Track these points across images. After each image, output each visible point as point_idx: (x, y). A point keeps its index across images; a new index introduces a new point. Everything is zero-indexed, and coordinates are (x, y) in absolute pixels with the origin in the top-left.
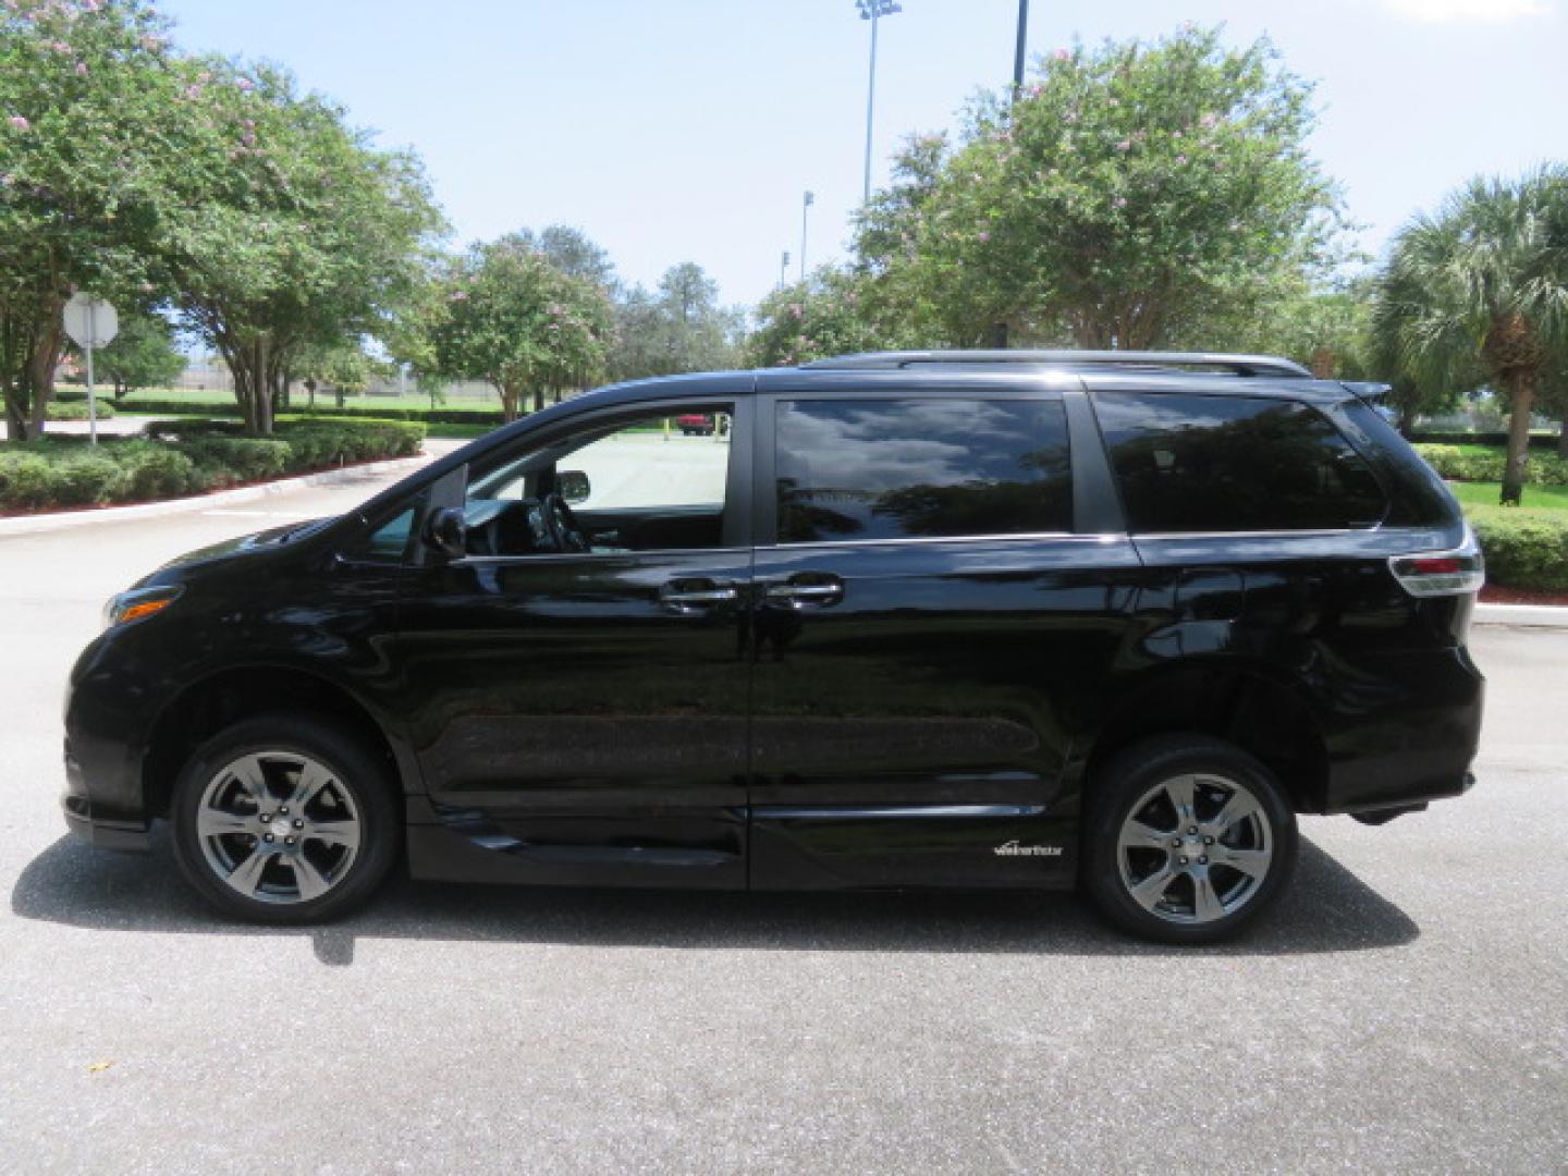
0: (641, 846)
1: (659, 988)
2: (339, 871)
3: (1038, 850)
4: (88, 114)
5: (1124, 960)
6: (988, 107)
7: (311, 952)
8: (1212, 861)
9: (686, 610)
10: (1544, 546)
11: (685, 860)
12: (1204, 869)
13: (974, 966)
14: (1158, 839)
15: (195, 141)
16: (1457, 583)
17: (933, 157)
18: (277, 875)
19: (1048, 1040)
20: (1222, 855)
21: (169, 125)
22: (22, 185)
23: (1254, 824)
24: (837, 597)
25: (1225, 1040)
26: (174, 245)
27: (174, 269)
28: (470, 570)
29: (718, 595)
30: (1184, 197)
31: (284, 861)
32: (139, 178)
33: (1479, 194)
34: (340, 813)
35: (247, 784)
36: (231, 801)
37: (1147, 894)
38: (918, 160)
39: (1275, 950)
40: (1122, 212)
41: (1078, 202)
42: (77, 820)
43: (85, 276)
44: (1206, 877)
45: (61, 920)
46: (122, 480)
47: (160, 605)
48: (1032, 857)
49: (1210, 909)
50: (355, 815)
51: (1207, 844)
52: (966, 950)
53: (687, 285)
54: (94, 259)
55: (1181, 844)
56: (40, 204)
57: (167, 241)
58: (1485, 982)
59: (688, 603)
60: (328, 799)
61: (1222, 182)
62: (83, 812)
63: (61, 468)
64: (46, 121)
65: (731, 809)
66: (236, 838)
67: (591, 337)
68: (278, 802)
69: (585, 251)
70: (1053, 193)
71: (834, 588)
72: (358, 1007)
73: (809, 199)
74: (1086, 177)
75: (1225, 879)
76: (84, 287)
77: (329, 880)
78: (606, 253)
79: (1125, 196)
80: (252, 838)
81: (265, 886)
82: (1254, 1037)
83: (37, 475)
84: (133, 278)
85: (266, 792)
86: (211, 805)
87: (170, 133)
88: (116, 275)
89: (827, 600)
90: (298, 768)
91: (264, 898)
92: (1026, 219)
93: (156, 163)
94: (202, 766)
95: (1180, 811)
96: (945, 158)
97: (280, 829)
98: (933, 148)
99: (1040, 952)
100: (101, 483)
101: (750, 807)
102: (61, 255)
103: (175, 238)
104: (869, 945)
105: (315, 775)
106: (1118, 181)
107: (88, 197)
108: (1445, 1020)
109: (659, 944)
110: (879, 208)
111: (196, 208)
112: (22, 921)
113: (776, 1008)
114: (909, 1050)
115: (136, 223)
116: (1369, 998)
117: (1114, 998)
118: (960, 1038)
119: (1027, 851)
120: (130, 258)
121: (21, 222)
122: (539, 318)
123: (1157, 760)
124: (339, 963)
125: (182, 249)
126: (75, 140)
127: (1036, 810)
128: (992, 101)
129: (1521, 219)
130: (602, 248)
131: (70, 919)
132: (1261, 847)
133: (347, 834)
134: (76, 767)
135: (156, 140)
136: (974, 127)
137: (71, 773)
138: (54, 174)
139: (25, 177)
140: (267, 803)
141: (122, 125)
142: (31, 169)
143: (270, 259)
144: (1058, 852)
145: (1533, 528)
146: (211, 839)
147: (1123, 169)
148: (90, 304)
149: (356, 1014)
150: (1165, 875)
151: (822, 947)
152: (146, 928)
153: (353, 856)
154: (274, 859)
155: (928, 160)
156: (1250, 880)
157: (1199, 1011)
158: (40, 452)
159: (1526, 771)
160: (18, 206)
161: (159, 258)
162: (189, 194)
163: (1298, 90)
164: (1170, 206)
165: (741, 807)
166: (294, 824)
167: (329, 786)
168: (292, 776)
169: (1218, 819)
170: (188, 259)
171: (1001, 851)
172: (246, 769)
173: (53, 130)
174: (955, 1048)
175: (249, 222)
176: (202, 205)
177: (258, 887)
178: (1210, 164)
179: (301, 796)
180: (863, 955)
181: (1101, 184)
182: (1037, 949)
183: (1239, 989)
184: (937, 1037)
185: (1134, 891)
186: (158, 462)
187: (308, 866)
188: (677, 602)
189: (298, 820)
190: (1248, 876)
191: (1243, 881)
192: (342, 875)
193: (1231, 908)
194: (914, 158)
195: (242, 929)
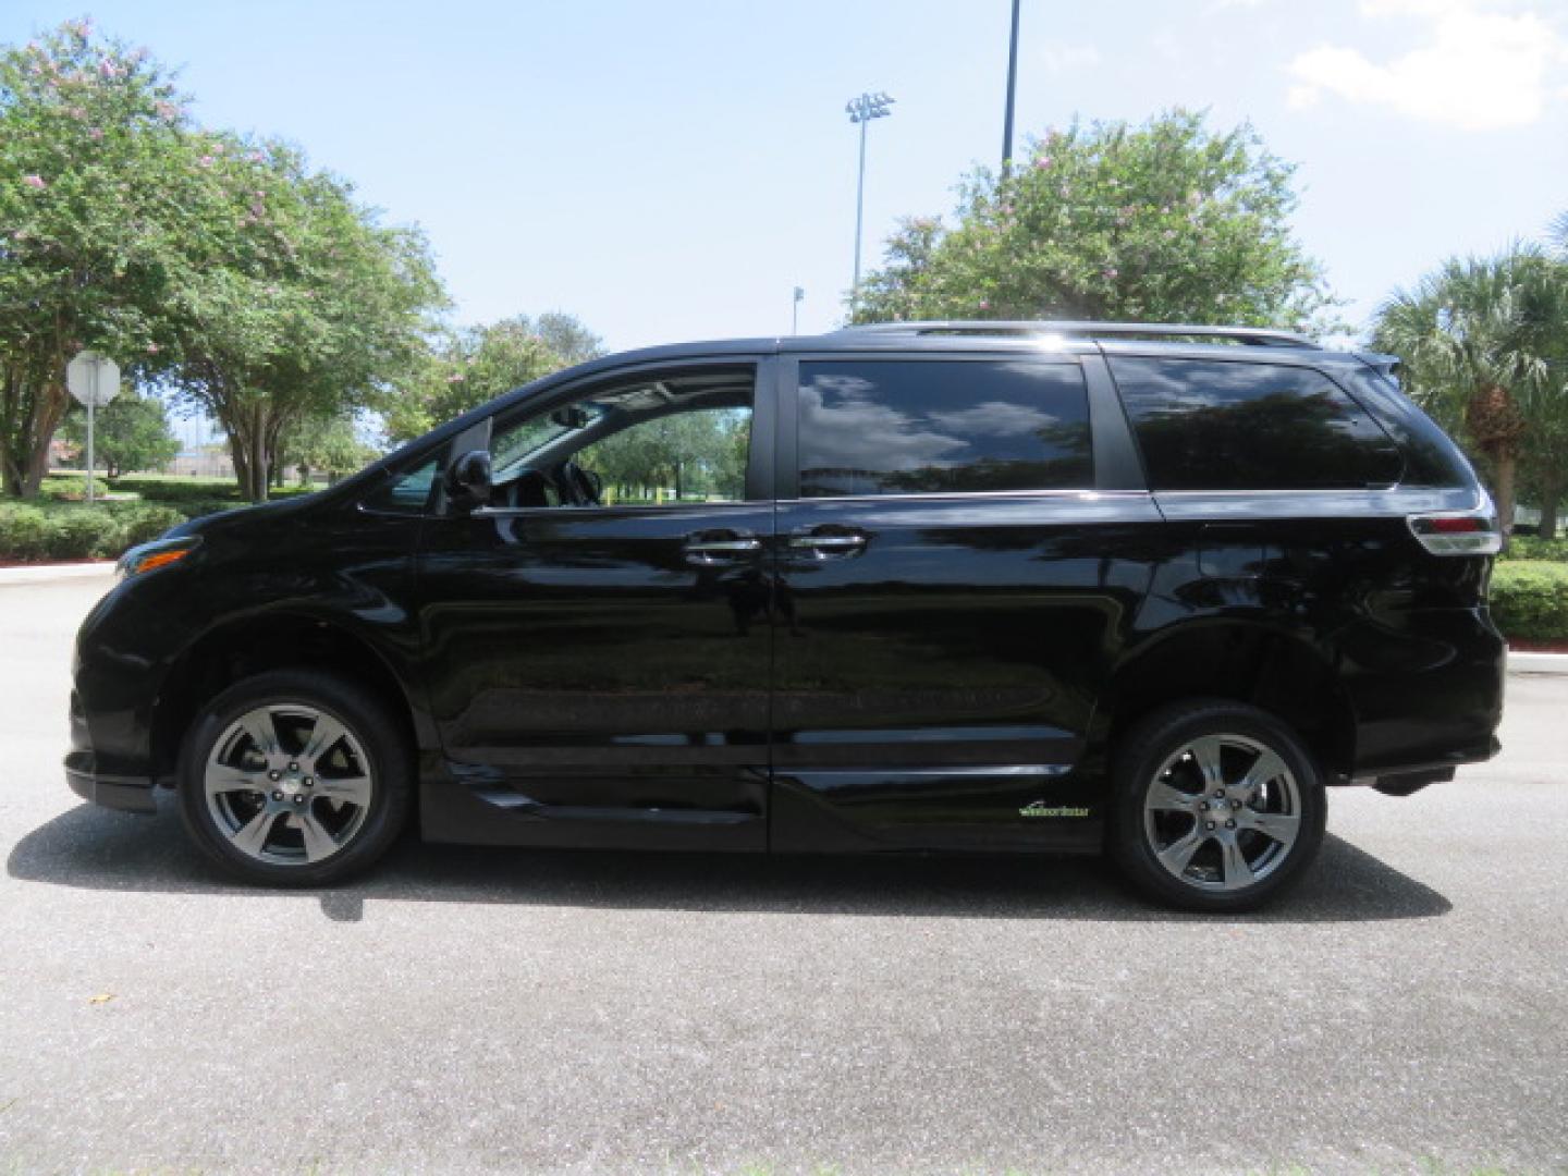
0: (658, 807)
1: (680, 942)
2: (349, 831)
3: (1065, 812)
4: (103, 176)
5: (1154, 925)
6: (983, 182)
7: (319, 910)
8: (1241, 824)
9: (709, 560)
10: (1537, 594)
11: (705, 818)
12: (1232, 834)
13: (1001, 928)
14: (1185, 802)
15: (205, 208)
16: (1476, 543)
17: (926, 241)
18: (283, 836)
19: (1083, 987)
20: (1250, 819)
21: (181, 191)
22: (32, 242)
23: (1281, 786)
24: (862, 547)
25: (1265, 989)
26: (180, 306)
27: (179, 331)
28: (490, 521)
29: (742, 546)
30: (1174, 269)
31: (293, 822)
32: (150, 237)
33: (1454, 272)
34: (353, 771)
35: (258, 739)
36: (239, 757)
37: (1174, 859)
38: (913, 242)
39: (1308, 919)
40: (1112, 283)
41: (1072, 272)
42: (83, 778)
43: (89, 335)
44: (1233, 842)
45: (59, 881)
46: (118, 535)
47: (176, 556)
48: (1060, 819)
49: (1241, 876)
50: (367, 771)
51: (1235, 808)
52: (992, 916)
54: (100, 318)
55: (1208, 807)
56: (55, 260)
57: (172, 302)
58: (1524, 945)
59: (712, 553)
60: (339, 760)
61: (1209, 254)
62: (87, 770)
63: (57, 521)
64: (60, 180)
65: (749, 767)
66: (243, 797)
68: (287, 758)
69: (580, 336)
70: (1045, 263)
71: (856, 539)
72: (368, 955)
73: (799, 295)
74: (1078, 249)
75: (1254, 846)
76: (88, 344)
77: (338, 841)
78: (600, 339)
79: (1115, 267)
80: (261, 797)
81: (271, 847)
82: (1294, 987)
83: (32, 526)
84: (138, 338)
85: (277, 747)
86: (220, 760)
87: (182, 200)
88: (121, 334)
89: (850, 553)
90: (309, 724)
91: (269, 858)
92: (1020, 289)
93: (168, 227)
94: (212, 719)
95: (1206, 773)
96: (937, 241)
97: (290, 788)
98: (926, 231)
99: (1069, 918)
100: (95, 538)
101: (770, 767)
102: (67, 314)
103: (181, 299)
104: (893, 911)
105: (328, 729)
106: (1110, 254)
107: (98, 256)
108: (1488, 975)
109: (676, 908)
110: (872, 289)
111: (204, 272)
112: (19, 882)
113: (801, 961)
114: (941, 994)
115: (144, 283)
116: (1406, 956)
117: (1146, 954)
118: (993, 985)
119: (1052, 813)
120: (136, 317)
121: (31, 278)
123: (1182, 720)
124: (347, 919)
125: (188, 311)
126: (89, 200)
127: (1064, 769)
128: (988, 177)
129: (1498, 295)
130: (597, 335)
131: (67, 880)
132: (1289, 812)
133: (358, 792)
134: (82, 721)
135: (167, 205)
136: (968, 202)
137: (77, 731)
138: (66, 232)
139: (37, 234)
140: (277, 759)
141: (135, 188)
142: (43, 227)
143: (275, 323)
144: (1084, 813)
145: (1526, 578)
146: (218, 796)
147: (1114, 241)
148: (94, 362)
149: (366, 960)
150: (1191, 841)
151: (844, 911)
152: (146, 889)
153: (365, 812)
154: (283, 817)
155: (921, 244)
156: (1280, 846)
157: (1235, 964)
158: (36, 505)
159: (1541, 783)
160: (27, 263)
161: (165, 318)
162: (198, 257)
163: (1279, 172)
164: (1160, 277)
165: (761, 766)
166: (304, 782)
167: (341, 744)
168: (302, 733)
169: (1245, 781)
170: (192, 321)
171: (1024, 812)
172: (257, 723)
173: (68, 190)
174: (987, 993)
175: (256, 287)
176: (211, 270)
177: (264, 848)
178: (1197, 238)
179: (314, 751)
180: (887, 919)
181: (1093, 256)
182: (1063, 915)
183: (1273, 948)
184: (968, 985)
185: (1161, 856)
186: (155, 519)
187: (315, 824)
188: (699, 553)
189: (309, 778)
190: (1277, 842)
191: (1272, 846)
192: (352, 835)
193: (1261, 874)
194: (907, 240)
195: (246, 891)
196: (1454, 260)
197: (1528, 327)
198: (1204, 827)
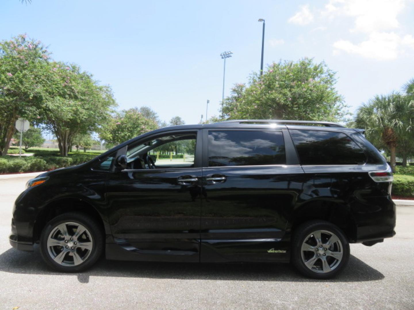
0: (170, 250)
1: (176, 289)
2: (86, 256)
3: (280, 251)
4: (28, 73)
5: (304, 283)
6: (255, 76)
7: (77, 279)
8: (327, 255)
9: (184, 184)
10: (403, 184)
11: (183, 253)
12: (325, 258)
13: (263, 284)
14: (312, 249)
15: (54, 81)
16: (387, 179)
17: (241, 89)
18: (68, 258)
19: (285, 303)
20: (329, 253)
21: (48, 78)
22: (8, 90)
23: (338, 245)
24: (225, 180)
25: (335, 303)
26: (46, 107)
27: (46, 113)
29: (193, 180)
30: (305, 98)
31: (71, 254)
32: (39, 89)
33: (378, 99)
34: (88, 240)
35: (62, 231)
36: (57, 236)
37: (309, 264)
38: (238, 90)
39: (346, 281)
40: (290, 101)
41: (279, 99)
42: (14, 242)
43: (22, 114)
44: (325, 260)
45: (6, 271)
46: (27, 166)
47: (42, 182)
48: (279, 253)
49: (327, 269)
50: (92, 240)
51: (325, 250)
52: (261, 280)
53: (177, 122)
54: (25, 110)
55: (318, 250)
56: (14, 95)
57: (44, 106)
58: (405, 289)
59: (185, 182)
60: (84, 237)
61: (315, 95)
62: (15, 240)
63: (11, 163)
64: (16, 74)
65: (195, 239)
66: (57, 247)
68: (70, 237)
69: (151, 113)
70: (272, 97)
71: (223, 178)
72: (90, 293)
73: (208, 102)
74: (281, 93)
75: (331, 260)
76: (22, 116)
77: (83, 259)
78: (156, 113)
79: (291, 98)
80: (62, 247)
81: (65, 261)
82: (343, 302)
83: (4, 164)
84: (35, 115)
85: (67, 234)
86: (52, 237)
87: (48, 79)
88: (30, 114)
89: (222, 182)
90: (76, 227)
91: (64, 264)
93: (44, 86)
94: (50, 226)
95: (317, 241)
96: (244, 90)
97: (70, 245)
98: (241, 87)
99: (281, 281)
100: (21, 167)
101: (200, 239)
102: (16, 109)
103: (47, 105)
104: (233, 279)
105: (81, 229)
106: (289, 94)
107: (25, 93)
108: (395, 298)
109: (175, 278)
110: (227, 101)
111: (53, 98)
113: (208, 295)
114: (247, 305)
115: (37, 100)
116: (373, 293)
117: (302, 292)
118: (261, 302)
119: (276, 251)
120: (34, 109)
121: (8, 99)
122: (139, 129)
123: (311, 226)
124: (85, 282)
125: (48, 108)
126: (24, 79)
127: (279, 240)
128: (256, 75)
129: (389, 105)
130: (155, 112)
131: (8, 271)
132: (340, 251)
133: (89, 246)
134: (15, 227)
135: (44, 80)
136: (252, 81)
137: (13, 229)
138: (17, 87)
139: (10, 88)
140: (67, 237)
141: (36, 76)
142: (11, 86)
143: (71, 111)
144: (285, 252)
145: (400, 180)
146: (51, 247)
147: (290, 91)
148: (23, 121)
149: (89, 295)
150: (314, 259)
151: (220, 279)
152: (30, 273)
153: (90, 253)
154: (68, 253)
155: (240, 90)
156: (338, 260)
157: (327, 296)
158: (6, 158)
159: (407, 239)
160: (7, 95)
161: (42, 110)
162: (52, 94)
163: (332, 74)
164: (302, 100)
165: (198, 239)
166: (74, 243)
167: (85, 233)
168: (74, 230)
169: (328, 243)
170: (49, 110)
171: (270, 251)
172: (62, 227)
173: (18, 77)
174: (259, 305)
175: (66, 102)
176: (55, 97)
177: (63, 262)
178: (311, 90)
179: (77, 235)
180: (232, 281)
181: (285, 95)
182: (279, 280)
183: (337, 290)
184: (254, 302)
185: (306, 263)
186: (37, 162)
187: (77, 255)
188: (182, 182)
189: (75, 242)
190: (337, 259)
191: (336, 261)
192: (87, 258)
193: (333, 268)
194: (236, 89)
195: (57, 274)
196: (377, 96)
197: (397, 113)
198: (317, 255)
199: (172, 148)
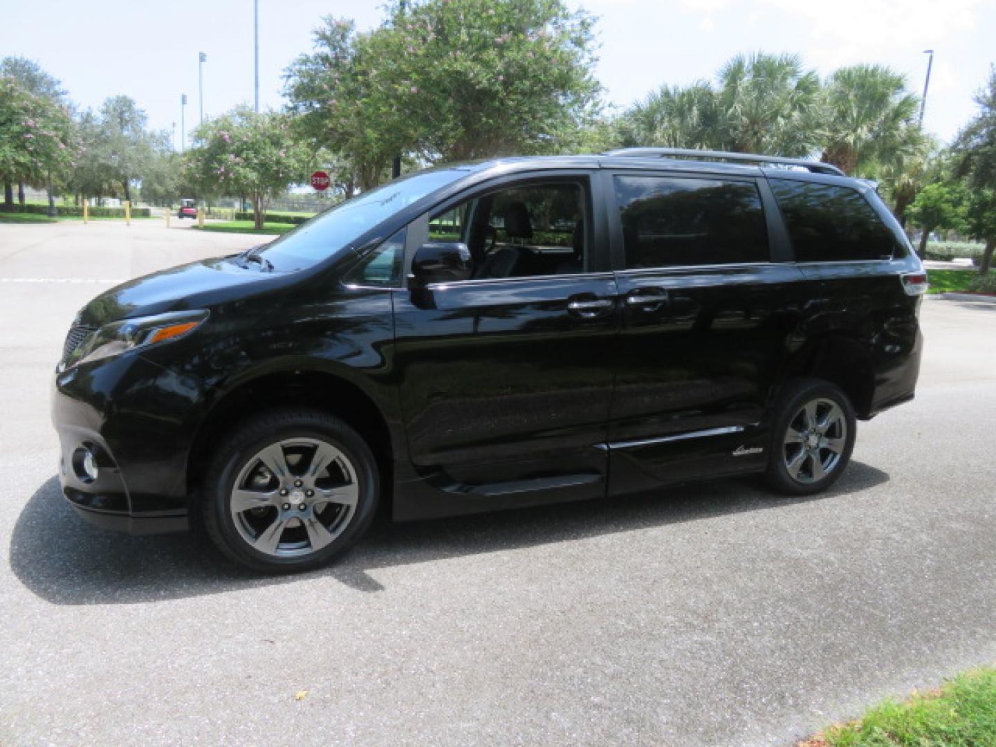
2: (342, 523)
3: (753, 451)
7: (344, 586)
8: (821, 446)
9: (583, 314)
12: (817, 451)
14: (799, 437)
16: (919, 289)
17: (343, 37)
19: (814, 552)
20: (825, 443)
23: (837, 424)
33: (666, 94)
35: (271, 466)
36: (250, 481)
37: (793, 468)
38: (335, 35)
41: (476, 75)
44: (818, 456)
48: (750, 455)
49: (820, 474)
50: (355, 479)
53: (122, 113)
65: (595, 446)
66: (258, 512)
67: (62, 146)
68: (295, 478)
69: (42, 78)
73: (202, 58)
74: (478, 59)
75: (825, 456)
77: (333, 533)
78: (59, 82)
79: (502, 74)
80: (273, 509)
81: (284, 545)
85: (286, 471)
86: (241, 486)
91: (282, 553)
92: (438, 83)
95: (809, 420)
96: (352, 35)
97: (295, 499)
98: (342, 30)
106: (499, 65)
110: (304, 68)
119: (746, 452)
122: (15, 128)
124: (375, 589)
129: (690, 109)
130: (56, 77)
132: (840, 438)
133: (347, 495)
140: (287, 479)
144: (761, 450)
146: (239, 514)
150: (801, 457)
153: (352, 511)
155: (339, 37)
163: (589, 21)
164: (528, 83)
166: (306, 493)
167: (334, 461)
169: (825, 421)
171: (736, 453)
172: (271, 455)
177: (279, 547)
178: (548, 59)
179: (315, 472)
181: (487, 65)
185: (788, 467)
187: (318, 525)
189: (310, 490)
191: (832, 455)
192: (343, 527)
193: (827, 471)
194: (328, 33)
196: (666, 86)
197: (704, 130)
198: (806, 450)
199: (110, 187)
